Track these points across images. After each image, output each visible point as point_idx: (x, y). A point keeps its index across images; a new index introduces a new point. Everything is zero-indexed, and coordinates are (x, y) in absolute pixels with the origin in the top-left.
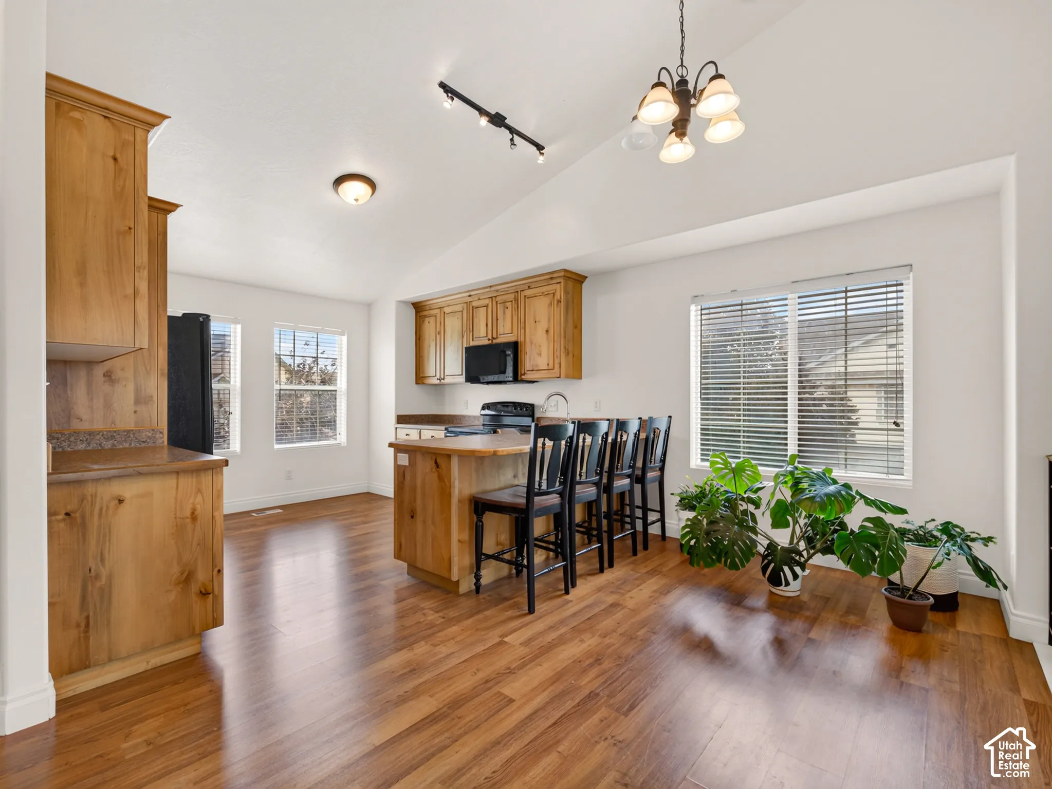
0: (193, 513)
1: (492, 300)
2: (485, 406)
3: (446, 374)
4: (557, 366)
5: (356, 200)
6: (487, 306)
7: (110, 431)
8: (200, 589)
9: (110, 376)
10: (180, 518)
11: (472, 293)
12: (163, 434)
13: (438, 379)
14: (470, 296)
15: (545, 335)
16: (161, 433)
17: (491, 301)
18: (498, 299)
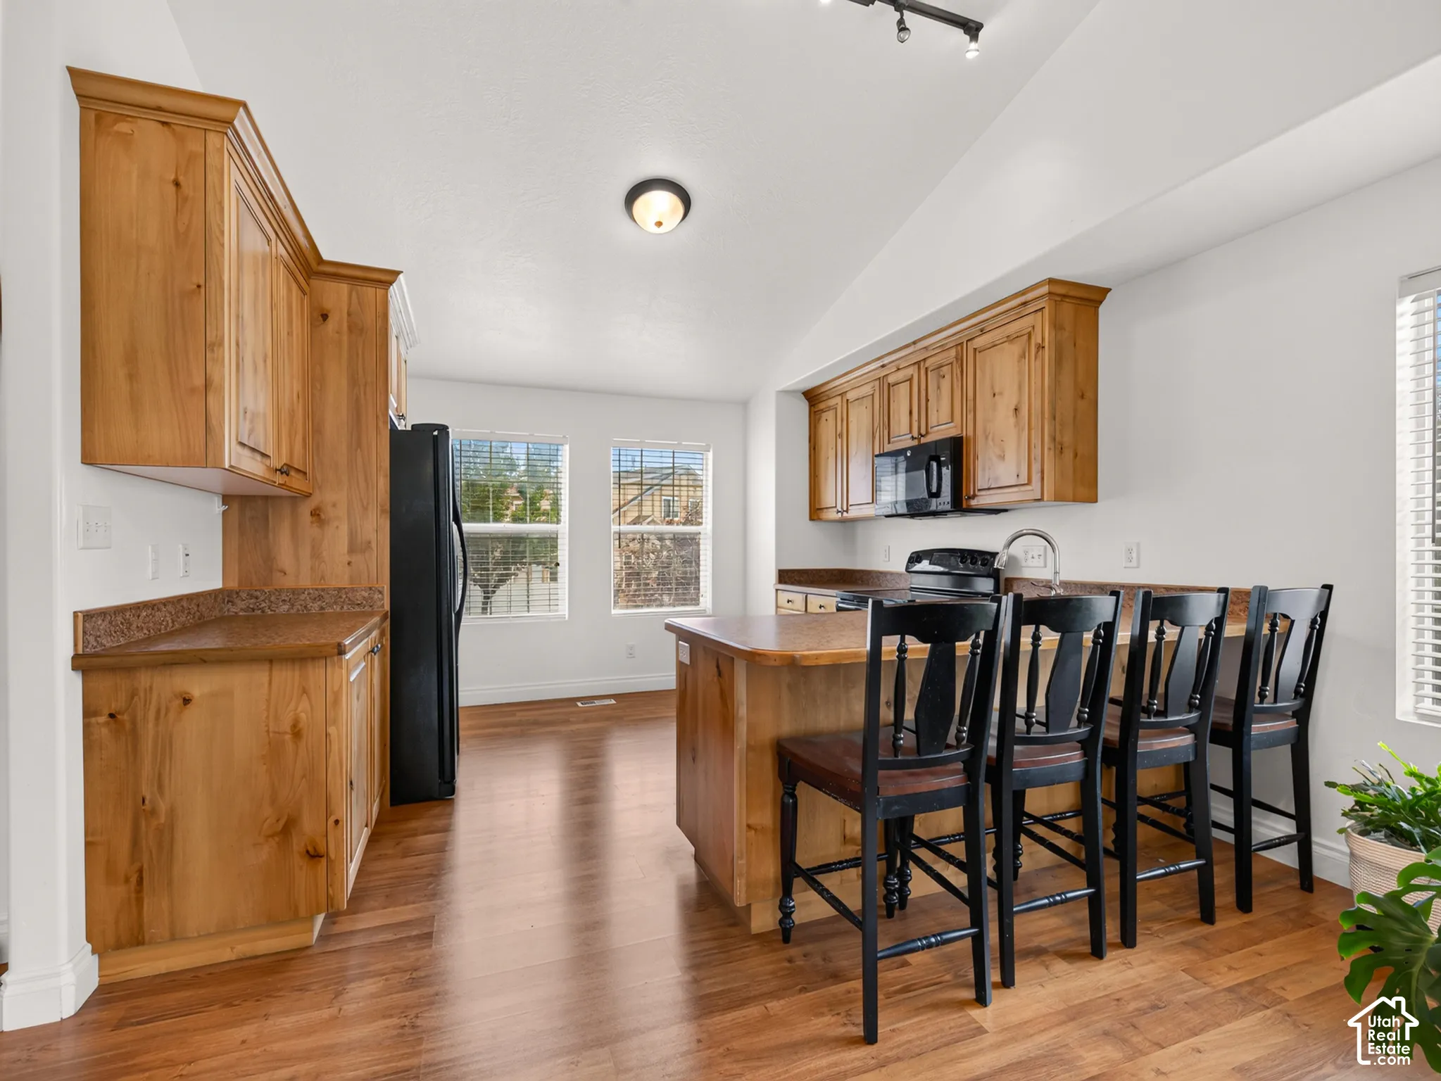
0: (295, 726)
1: (919, 368)
2: (913, 555)
3: (850, 503)
4: (1036, 477)
5: (659, 224)
6: (910, 380)
7: (317, 589)
8: (306, 845)
9: (318, 515)
10: (275, 732)
11: (886, 361)
12: (383, 595)
13: (838, 512)
14: (883, 366)
15: (1012, 420)
16: (380, 592)
17: (917, 370)
18: (928, 363)
